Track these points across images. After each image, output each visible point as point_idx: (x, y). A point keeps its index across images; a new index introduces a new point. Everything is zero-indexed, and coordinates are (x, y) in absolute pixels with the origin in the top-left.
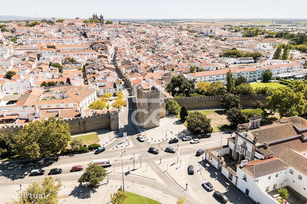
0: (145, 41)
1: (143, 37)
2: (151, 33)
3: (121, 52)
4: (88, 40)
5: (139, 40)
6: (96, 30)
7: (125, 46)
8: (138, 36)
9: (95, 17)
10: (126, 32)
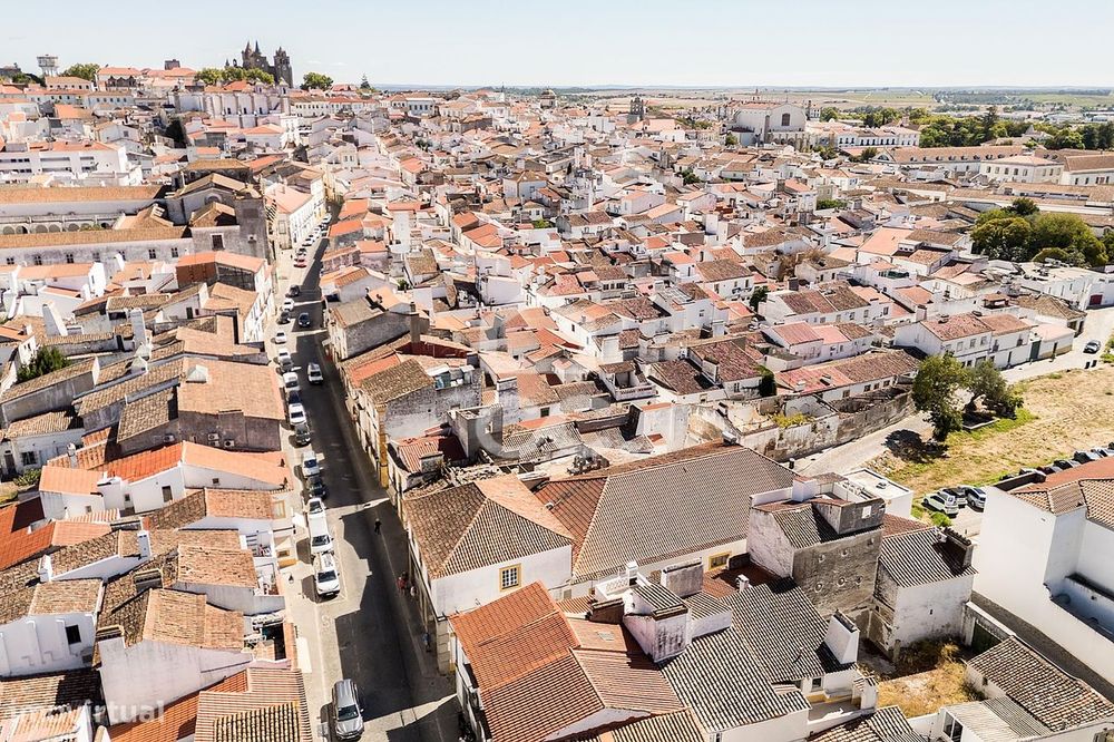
0: (498, 166)
1: (479, 143)
2: (514, 125)
3: (359, 235)
4: (185, 159)
5: (461, 157)
6: (238, 106)
7: (389, 190)
8: (457, 137)
9: (252, 57)
10: (395, 122)
